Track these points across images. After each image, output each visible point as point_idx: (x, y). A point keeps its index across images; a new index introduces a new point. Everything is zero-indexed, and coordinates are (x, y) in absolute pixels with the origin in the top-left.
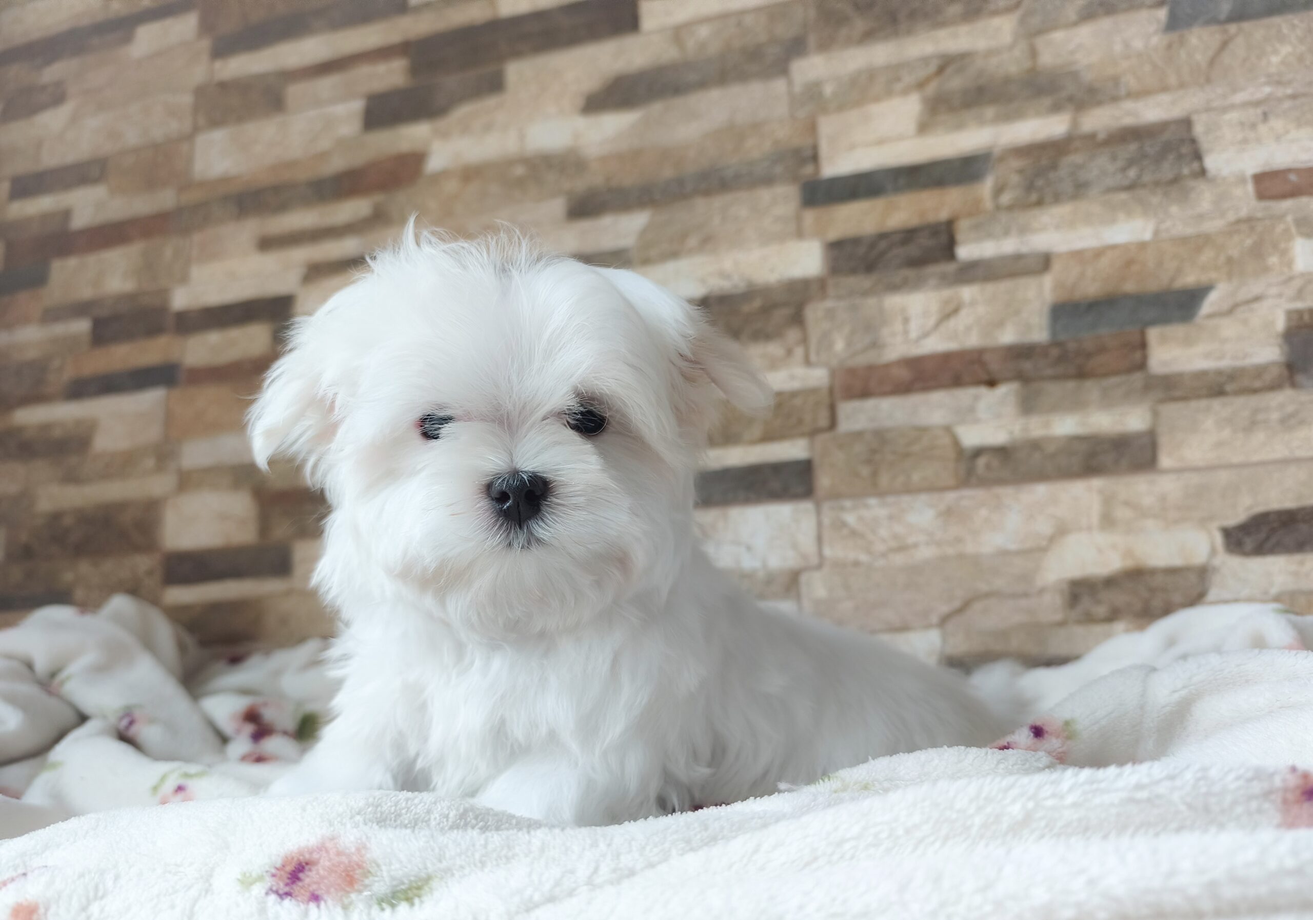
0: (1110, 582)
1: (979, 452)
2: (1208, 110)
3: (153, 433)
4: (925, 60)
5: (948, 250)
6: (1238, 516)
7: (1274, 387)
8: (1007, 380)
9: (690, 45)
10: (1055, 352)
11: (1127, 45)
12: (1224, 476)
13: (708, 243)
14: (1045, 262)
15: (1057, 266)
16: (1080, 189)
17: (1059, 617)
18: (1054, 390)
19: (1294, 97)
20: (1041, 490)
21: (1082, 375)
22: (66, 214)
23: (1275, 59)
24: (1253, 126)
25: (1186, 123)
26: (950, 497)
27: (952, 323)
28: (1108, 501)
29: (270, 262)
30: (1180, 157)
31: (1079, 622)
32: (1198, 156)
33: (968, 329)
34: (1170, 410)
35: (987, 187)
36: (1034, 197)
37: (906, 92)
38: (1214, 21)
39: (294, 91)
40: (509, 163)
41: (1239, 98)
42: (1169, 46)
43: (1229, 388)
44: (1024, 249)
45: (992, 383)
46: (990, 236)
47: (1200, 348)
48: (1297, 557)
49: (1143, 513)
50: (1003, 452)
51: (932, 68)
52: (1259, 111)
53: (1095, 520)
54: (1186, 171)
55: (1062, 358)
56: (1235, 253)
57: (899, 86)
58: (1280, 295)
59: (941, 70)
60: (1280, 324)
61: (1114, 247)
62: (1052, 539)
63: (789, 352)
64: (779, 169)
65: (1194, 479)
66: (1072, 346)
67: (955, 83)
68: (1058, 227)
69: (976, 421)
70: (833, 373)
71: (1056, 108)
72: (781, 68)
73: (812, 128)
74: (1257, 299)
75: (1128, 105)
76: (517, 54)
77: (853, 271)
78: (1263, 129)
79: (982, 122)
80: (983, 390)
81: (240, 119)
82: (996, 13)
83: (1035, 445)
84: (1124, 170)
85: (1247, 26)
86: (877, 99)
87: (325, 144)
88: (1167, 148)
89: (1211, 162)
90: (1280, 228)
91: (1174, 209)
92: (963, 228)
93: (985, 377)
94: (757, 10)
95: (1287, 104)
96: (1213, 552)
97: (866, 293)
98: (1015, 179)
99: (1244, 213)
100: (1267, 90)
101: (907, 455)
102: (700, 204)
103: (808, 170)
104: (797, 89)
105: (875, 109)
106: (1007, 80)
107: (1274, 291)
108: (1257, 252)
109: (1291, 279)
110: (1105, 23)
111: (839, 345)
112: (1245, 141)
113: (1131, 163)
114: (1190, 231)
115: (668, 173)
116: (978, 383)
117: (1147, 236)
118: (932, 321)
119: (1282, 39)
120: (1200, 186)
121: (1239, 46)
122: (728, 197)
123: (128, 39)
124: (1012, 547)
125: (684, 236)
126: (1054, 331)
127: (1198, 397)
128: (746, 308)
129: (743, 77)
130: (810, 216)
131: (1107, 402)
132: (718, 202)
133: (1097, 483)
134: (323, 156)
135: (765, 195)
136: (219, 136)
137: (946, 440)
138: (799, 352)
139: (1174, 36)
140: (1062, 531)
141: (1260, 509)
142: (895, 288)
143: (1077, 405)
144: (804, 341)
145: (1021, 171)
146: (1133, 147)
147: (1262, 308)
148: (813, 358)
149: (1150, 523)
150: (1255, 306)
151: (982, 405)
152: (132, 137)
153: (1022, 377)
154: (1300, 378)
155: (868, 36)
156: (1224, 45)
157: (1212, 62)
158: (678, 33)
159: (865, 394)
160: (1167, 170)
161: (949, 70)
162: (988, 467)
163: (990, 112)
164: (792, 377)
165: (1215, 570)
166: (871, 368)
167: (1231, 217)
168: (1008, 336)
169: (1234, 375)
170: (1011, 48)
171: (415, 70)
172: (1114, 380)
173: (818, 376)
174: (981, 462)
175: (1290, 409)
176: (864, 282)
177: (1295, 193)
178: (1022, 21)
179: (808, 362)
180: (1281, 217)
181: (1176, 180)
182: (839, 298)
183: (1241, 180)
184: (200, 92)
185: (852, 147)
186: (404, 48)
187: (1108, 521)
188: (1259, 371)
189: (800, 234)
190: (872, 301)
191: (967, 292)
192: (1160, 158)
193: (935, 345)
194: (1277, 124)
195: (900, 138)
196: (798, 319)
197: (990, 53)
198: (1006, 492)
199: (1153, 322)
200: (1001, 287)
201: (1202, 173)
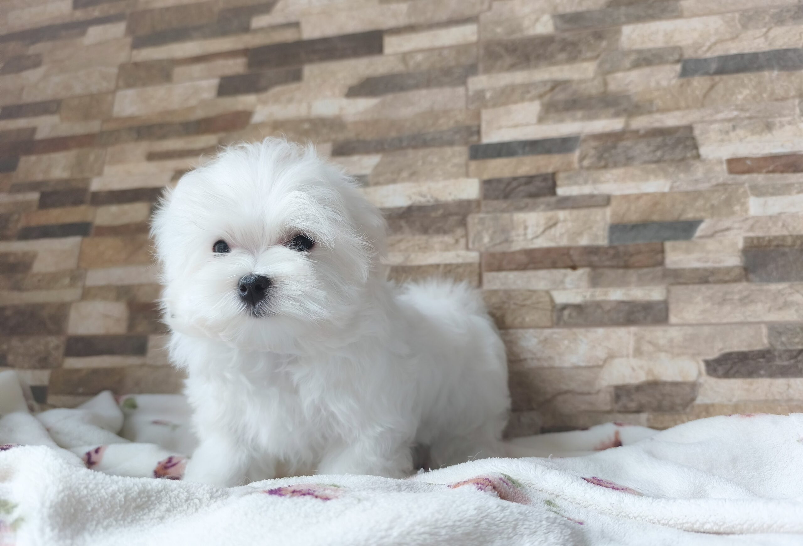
0: (639, 388)
1: (565, 307)
2: (702, 122)
3: (71, 263)
4: (544, 83)
5: (552, 190)
6: (714, 355)
7: (737, 280)
8: (583, 266)
9: (412, 63)
10: (612, 252)
11: (658, 83)
12: (706, 330)
13: (414, 175)
14: (607, 200)
15: (614, 203)
16: (629, 161)
17: (608, 408)
18: (611, 274)
19: (750, 118)
20: (600, 331)
21: (627, 266)
22: (33, 130)
23: (740, 97)
24: (727, 133)
25: (690, 128)
26: (547, 332)
27: (553, 231)
28: (639, 340)
29: (152, 167)
30: (686, 147)
31: (620, 412)
32: (696, 147)
33: (562, 235)
34: (678, 290)
35: (576, 155)
36: (602, 163)
37: (532, 100)
38: (706, 73)
39: (178, 71)
40: (301, 121)
41: (720, 116)
42: (681, 86)
43: (710, 279)
44: (596, 192)
45: (574, 268)
46: (576, 183)
47: (695, 255)
48: (749, 380)
49: (659, 349)
50: (579, 308)
51: (548, 87)
52: (730, 125)
53: (631, 351)
54: (689, 155)
55: (616, 256)
56: (715, 202)
57: (528, 96)
58: (740, 228)
59: (553, 89)
60: (740, 245)
61: (647, 194)
62: (605, 361)
63: (457, 241)
64: (457, 137)
65: (690, 330)
66: (621, 249)
67: (561, 96)
68: (615, 181)
69: (565, 289)
70: (481, 255)
71: (617, 115)
72: (462, 80)
73: (478, 116)
74: (728, 229)
75: (657, 116)
76: (311, 61)
77: (497, 198)
78: (732, 134)
79: (574, 119)
80: (569, 271)
81: (144, 85)
82: (585, 60)
83: (598, 305)
84: (654, 151)
85: (725, 77)
86: (516, 102)
87: (193, 102)
88: (679, 142)
89: (703, 151)
90: (741, 190)
91: (682, 176)
92: (561, 178)
93: (571, 264)
94: (451, 47)
95: (746, 122)
96: (700, 374)
97: (503, 211)
98: (592, 152)
99: (721, 180)
100: (735, 113)
101: (524, 306)
102: (411, 153)
103: (475, 138)
104: (471, 93)
105: (513, 107)
106: (590, 98)
107: (737, 225)
108: (728, 203)
109: (747, 219)
110: (646, 70)
111: (486, 240)
112: (722, 141)
113: (658, 148)
114: (690, 188)
115: (393, 134)
116: (566, 267)
117: (666, 189)
118: (541, 229)
119: (744, 86)
120: (697, 163)
121: (720, 88)
122: (427, 151)
123: (83, 33)
124: (582, 364)
125: (400, 171)
126: (611, 241)
127: (694, 283)
128: (433, 215)
129: (440, 84)
130: (473, 165)
131: (641, 282)
132: (421, 153)
133: (633, 329)
134: (192, 109)
135: (448, 151)
136: (131, 93)
137: (547, 299)
138: (463, 241)
139: (684, 80)
140: (611, 356)
141: (728, 350)
142: (520, 209)
143: (623, 283)
144: (466, 236)
145: (595, 148)
146: (659, 140)
147: (731, 235)
148: (470, 246)
149: (663, 355)
150: (726, 233)
151: (568, 280)
152: (78, 89)
153: (592, 266)
154: (751, 276)
155: (513, 67)
156: (712, 87)
157: (705, 96)
158: (404, 57)
159: (500, 269)
160: (678, 153)
161: (557, 90)
162: (570, 316)
163: (579, 114)
164: (458, 256)
165: (700, 385)
166: (504, 254)
167: (714, 182)
168: (584, 241)
169: (713, 272)
170: (593, 79)
171: (250, 65)
172: (645, 270)
173: (473, 256)
174: (566, 313)
175: (745, 293)
176: (503, 204)
177: (749, 171)
178: (600, 65)
179: (467, 248)
180: (742, 184)
181: (683, 159)
182: (488, 212)
183: (720, 162)
184: (122, 67)
185: (500, 128)
186: (245, 52)
187: (638, 352)
188: (729, 270)
189: (467, 175)
190: (506, 216)
191: (562, 214)
192: (674, 147)
193: (542, 243)
194: (740, 132)
195: (527, 125)
196: (463, 223)
197: (581, 81)
198: (580, 332)
199: (668, 239)
200: (583, 212)
201: (698, 156)
